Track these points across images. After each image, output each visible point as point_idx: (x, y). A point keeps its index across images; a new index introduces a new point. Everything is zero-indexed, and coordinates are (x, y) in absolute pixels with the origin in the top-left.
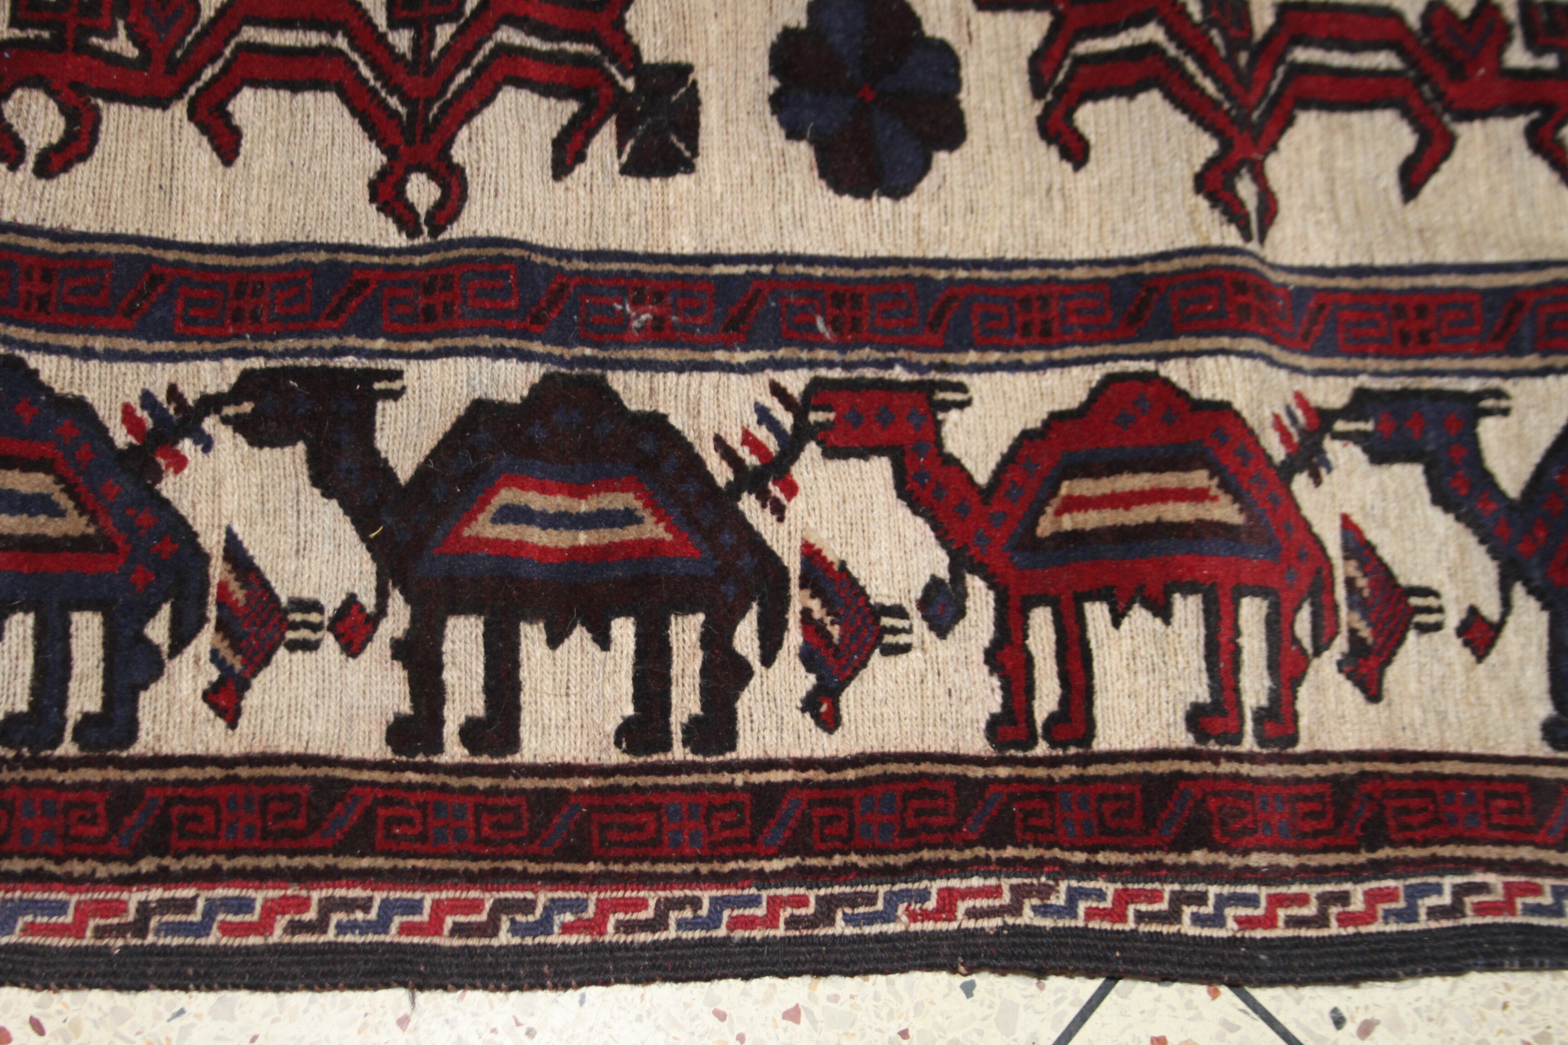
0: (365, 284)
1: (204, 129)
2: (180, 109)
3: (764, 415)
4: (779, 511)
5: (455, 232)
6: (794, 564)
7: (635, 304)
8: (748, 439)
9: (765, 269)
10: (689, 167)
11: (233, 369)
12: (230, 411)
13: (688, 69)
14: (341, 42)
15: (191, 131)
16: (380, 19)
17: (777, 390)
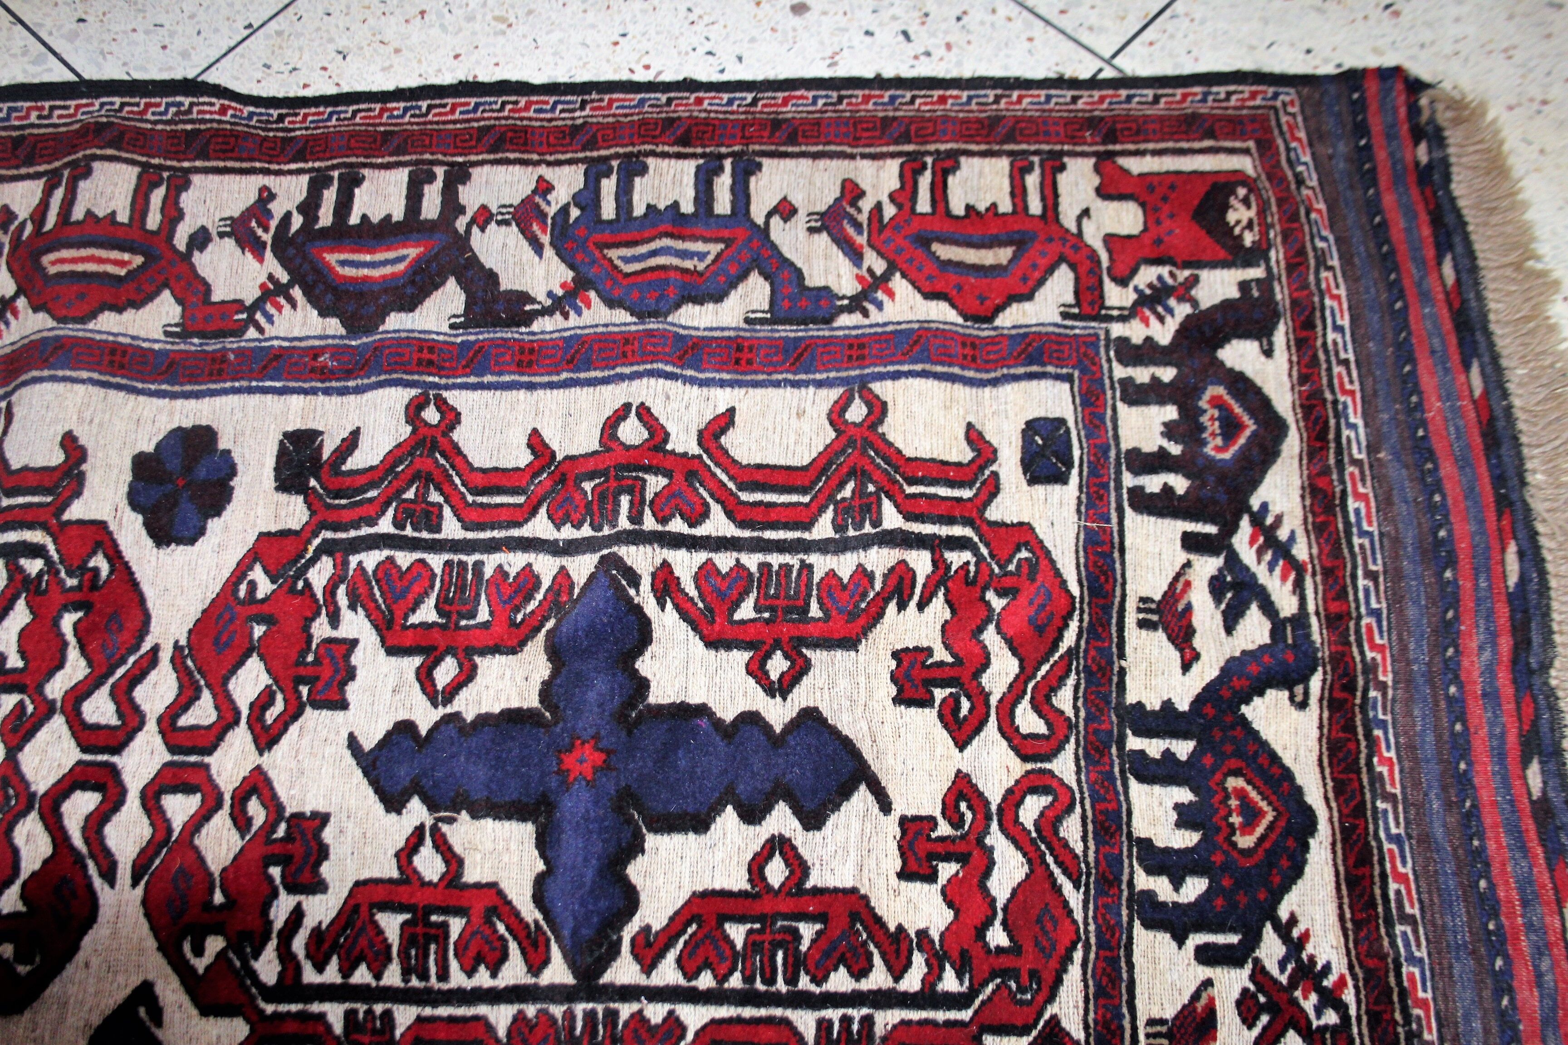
0: (464, 367)
1: (546, 446)
2: (559, 457)
3: (270, 319)
4: (271, 277)
5: (414, 392)
6: (269, 254)
7: (326, 366)
8: (279, 308)
9: (254, 384)
10: (286, 435)
11: (536, 327)
12: (537, 307)
13: (277, 489)
14: (470, 498)
15: (555, 446)
16: (447, 512)
17: (261, 330)
